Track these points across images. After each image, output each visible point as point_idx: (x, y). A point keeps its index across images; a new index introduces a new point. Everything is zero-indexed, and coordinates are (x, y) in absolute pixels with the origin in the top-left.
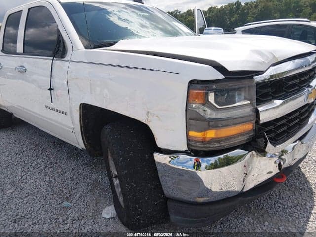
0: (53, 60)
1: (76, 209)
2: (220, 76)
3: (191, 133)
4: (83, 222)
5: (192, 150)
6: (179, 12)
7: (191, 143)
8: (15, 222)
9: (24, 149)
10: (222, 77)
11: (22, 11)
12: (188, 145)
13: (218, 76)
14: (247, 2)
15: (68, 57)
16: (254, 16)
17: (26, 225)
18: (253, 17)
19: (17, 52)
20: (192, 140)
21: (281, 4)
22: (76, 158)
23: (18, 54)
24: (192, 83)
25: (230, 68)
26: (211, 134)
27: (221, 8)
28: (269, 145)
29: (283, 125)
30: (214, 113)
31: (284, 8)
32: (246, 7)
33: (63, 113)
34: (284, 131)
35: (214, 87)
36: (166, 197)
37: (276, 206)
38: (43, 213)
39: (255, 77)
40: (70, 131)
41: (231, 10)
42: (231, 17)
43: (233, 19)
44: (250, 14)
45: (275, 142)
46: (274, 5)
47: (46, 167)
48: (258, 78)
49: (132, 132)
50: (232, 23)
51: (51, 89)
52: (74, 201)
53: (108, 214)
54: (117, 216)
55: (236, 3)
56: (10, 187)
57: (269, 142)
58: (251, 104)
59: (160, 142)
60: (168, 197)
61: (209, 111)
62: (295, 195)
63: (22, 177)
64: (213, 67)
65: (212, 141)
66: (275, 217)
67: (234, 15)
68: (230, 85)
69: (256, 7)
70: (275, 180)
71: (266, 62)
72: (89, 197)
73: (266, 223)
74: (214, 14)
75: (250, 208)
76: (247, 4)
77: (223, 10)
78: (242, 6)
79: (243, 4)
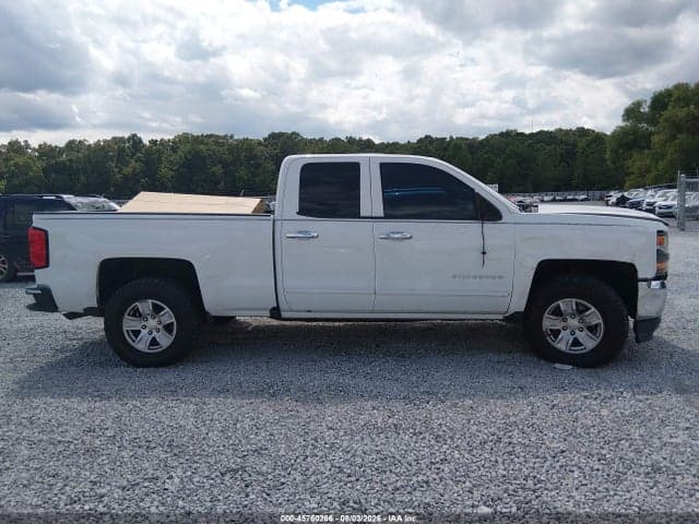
14: (155, 138)
16: (174, 168)
18: (170, 169)
21: (221, 148)
31: (228, 157)
32: (154, 148)
41: (122, 150)
42: (124, 166)
43: (127, 170)
44: (165, 164)
46: (210, 149)
50: (127, 179)
55: (129, 139)
67: (128, 162)
69: (174, 150)
74: (81, 155)
76: (153, 142)
77: (101, 150)
78: (144, 145)
79: (146, 141)
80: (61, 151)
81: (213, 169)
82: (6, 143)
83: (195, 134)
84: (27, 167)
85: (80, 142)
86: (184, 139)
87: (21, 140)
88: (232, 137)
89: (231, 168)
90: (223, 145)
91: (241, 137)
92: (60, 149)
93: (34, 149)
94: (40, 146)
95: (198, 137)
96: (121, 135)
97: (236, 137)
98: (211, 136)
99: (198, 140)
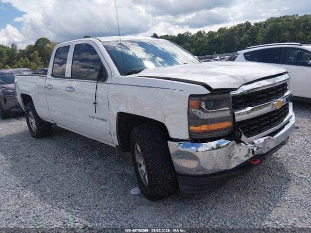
0: (97, 83)
1: (112, 190)
2: (208, 92)
3: (192, 128)
4: (118, 197)
5: (192, 140)
6: (190, 34)
7: (191, 134)
8: (69, 197)
9: (65, 152)
10: (209, 92)
11: (69, 46)
12: (190, 135)
13: (207, 92)
14: (256, 22)
15: (108, 81)
16: (264, 35)
17: (78, 199)
18: (262, 36)
19: (66, 76)
20: (192, 132)
21: (290, 23)
22: (106, 158)
23: (66, 78)
24: (191, 96)
25: (214, 87)
26: (204, 128)
27: (231, 28)
28: (243, 136)
29: (255, 124)
30: (205, 114)
31: (293, 27)
32: (256, 27)
33: (103, 120)
34: (256, 128)
35: (204, 99)
36: (176, 173)
37: (259, 187)
38: (88, 192)
39: (231, 92)
40: (107, 133)
41: (241, 30)
42: (241, 37)
43: (242, 39)
44: (260, 34)
45: (248, 135)
46: (283, 24)
47: (85, 164)
48: (233, 93)
49: (153, 130)
50: (241, 43)
51: (95, 103)
52: (109, 185)
53: (135, 192)
54: (141, 193)
55: (245, 24)
56: (60, 176)
57: (243, 134)
58: (230, 109)
59: (172, 135)
60: (178, 173)
61: (202, 113)
62: (275, 181)
63: (67, 171)
64: (204, 86)
65: (205, 132)
66: (257, 194)
67: (243, 35)
68: (214, 97)
69: (265, 27)
70: (252, 162)
71: (239, 83)
72: (120, 183)
73: (250, 198)
74: (224, 34)
75: (239, 189)
76: (256, 24)
77: (232, 30)
78: (251, 26)
79: (252, 24)
80: (216, 33)
81: (284, 34)
82: (196, 33)
83: (277, 17)
84: (203, 42)
85: (224, 28)
86: (272, 20)
87: (202, 31)
88: (297, 15)
89: (295, 32)
90: (291, 20)
91: (303, 15)
92: (216, 32)
93: (207, 34)
94: (209, 32)
95: (278, 18)
96: (241, 23)
97: (299, 15)
98: (286, 16)
99: (278, 20)
